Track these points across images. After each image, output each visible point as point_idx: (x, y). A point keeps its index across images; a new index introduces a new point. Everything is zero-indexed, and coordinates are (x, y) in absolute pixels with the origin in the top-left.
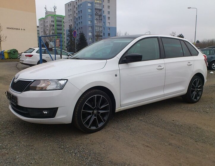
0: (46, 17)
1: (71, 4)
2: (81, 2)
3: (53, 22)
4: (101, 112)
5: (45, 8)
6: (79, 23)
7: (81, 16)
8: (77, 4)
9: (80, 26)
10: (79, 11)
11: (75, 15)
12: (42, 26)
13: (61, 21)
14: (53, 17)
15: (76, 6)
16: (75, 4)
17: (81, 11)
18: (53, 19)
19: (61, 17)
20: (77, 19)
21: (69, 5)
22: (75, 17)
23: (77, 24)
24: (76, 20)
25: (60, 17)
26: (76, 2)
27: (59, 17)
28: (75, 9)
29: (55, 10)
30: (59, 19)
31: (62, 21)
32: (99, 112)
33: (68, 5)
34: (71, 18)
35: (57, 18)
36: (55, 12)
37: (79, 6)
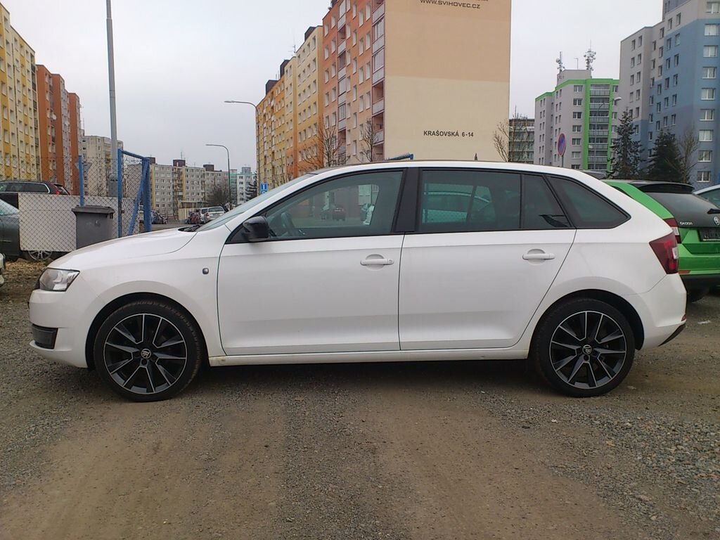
0: (559, 90)
1: (641, 38)
2: (679, 27)
3: (580, 104)
4: (161, 356)
5: (559, 61)
6: (667, 99)
7: (676, 76)
8: (665, 35)
9: (667, 110)
10: (668, 60)
11: (655, 73)
12: (544, 120)
13: (606, 99)
14: (578, 87)
15: (660, 43)
16: (656, 36)
17: (677, 56)
18: (578, 95)
19: (607, 86)
20: (660, 85)
21: (634, 41)
22: (653, 79)
23: (659, 104)
24: (655, 91)
25: (605, 84)
26: (663, 30)
27: (599, 86)
28: (655, 55)
29: (588, 63)
30: (600, 92)
31: (611, 99)
32: (155, 355)
33: (632, 43)
34: (640, 86)
35: (592, 89)
36: (589, 68)
37: (670, 40)
